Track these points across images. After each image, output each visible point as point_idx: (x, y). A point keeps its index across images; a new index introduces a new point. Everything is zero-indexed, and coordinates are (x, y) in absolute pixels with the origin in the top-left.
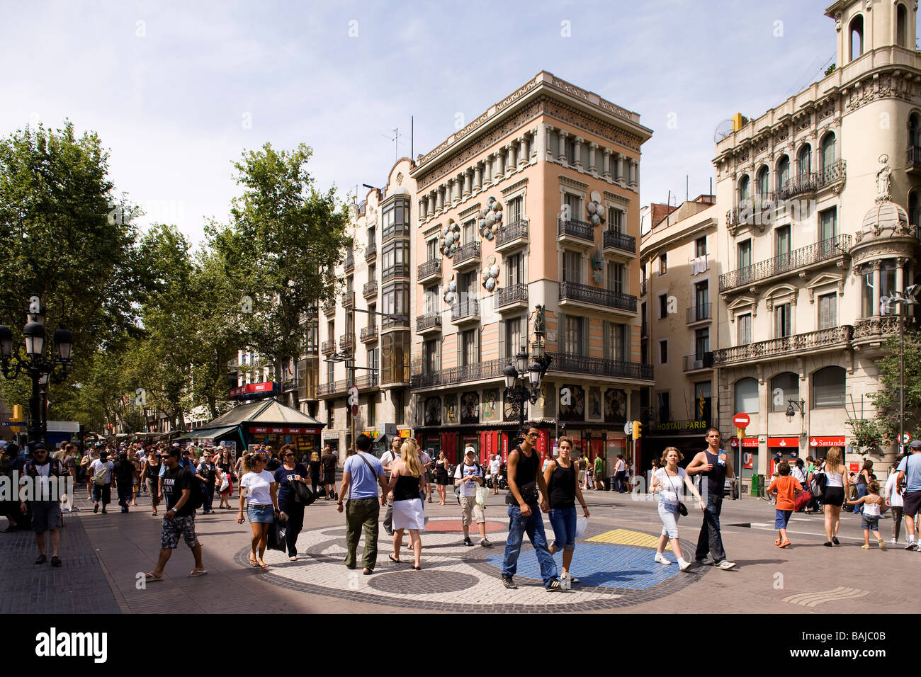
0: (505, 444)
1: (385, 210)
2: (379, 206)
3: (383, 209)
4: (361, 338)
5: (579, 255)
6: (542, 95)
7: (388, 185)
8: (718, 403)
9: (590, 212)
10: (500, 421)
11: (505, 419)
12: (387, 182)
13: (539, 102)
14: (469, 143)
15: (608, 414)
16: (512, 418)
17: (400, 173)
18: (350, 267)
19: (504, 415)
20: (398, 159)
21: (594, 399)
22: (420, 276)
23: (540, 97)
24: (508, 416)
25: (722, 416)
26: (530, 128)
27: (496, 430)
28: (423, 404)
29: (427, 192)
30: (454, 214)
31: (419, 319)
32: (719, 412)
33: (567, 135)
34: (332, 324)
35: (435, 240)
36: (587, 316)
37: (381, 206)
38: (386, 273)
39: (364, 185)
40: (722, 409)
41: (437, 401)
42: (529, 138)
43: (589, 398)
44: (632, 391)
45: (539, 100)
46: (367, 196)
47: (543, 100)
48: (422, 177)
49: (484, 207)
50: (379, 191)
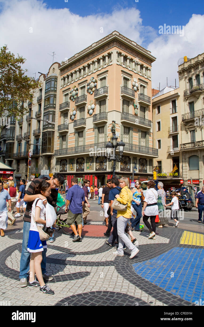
0: (96, 181)
1: (47, 82)
2: (44, 80)
3: (46, 81)
4: (33, 134)
5: (129, 102)
6: (115, 39)
7: (49, 72)
8: (182, 166)
9: (133, 86)
10: (94, 171)
11: (96, 170)
12: (48, 71)
13: (114, 42)
14: (84, 57)
15: (140, 169)
16: (99, 169)
17: (54, 68)
18: (30, 105)
19: (96, 168)
20: (53, 63)
21: (135, 162)
22: (60, 108)
23: (114, 40)
24: (97, 169)
25: (184, 171)
26: (110, 51)
27: (92, 175)
28: (59, 162)
29: (65, 75)
30: (76, 84)
31: (59, 126)
32: (182, 169)
33: (124, 55)
34: (21, 128)
35: (68, 94)
36: (131, 127)
37: (45, 81)
38: (46, 107)
39: (39, 72)
40: (184, 168)
41: (65, 161)
42: (109, 55)
43: (133, 162)
44: (149, 159)
45: (114, 41)
46: (40, 77)
47: (116, 41)
48: (63, 69)
49: (89, 81)
50: (44, 75)
